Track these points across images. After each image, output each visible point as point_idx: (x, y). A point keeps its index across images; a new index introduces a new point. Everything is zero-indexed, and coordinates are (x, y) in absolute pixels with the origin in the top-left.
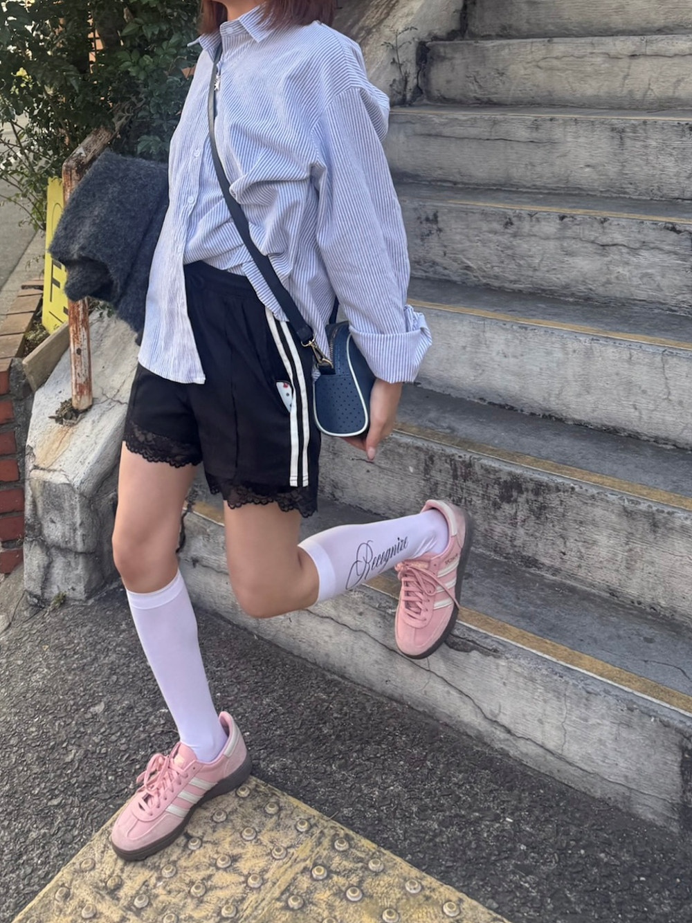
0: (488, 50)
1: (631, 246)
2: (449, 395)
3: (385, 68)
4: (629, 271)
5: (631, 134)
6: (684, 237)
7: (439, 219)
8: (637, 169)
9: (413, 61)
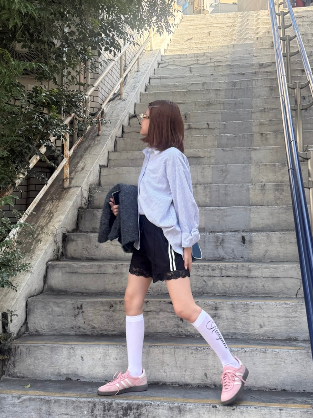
0: (92, 237)
1: (157, 311)
2: (93, 382)
3: (52, 244)
4: (156, 321)
7: (83, 307)
9: (61, 241)
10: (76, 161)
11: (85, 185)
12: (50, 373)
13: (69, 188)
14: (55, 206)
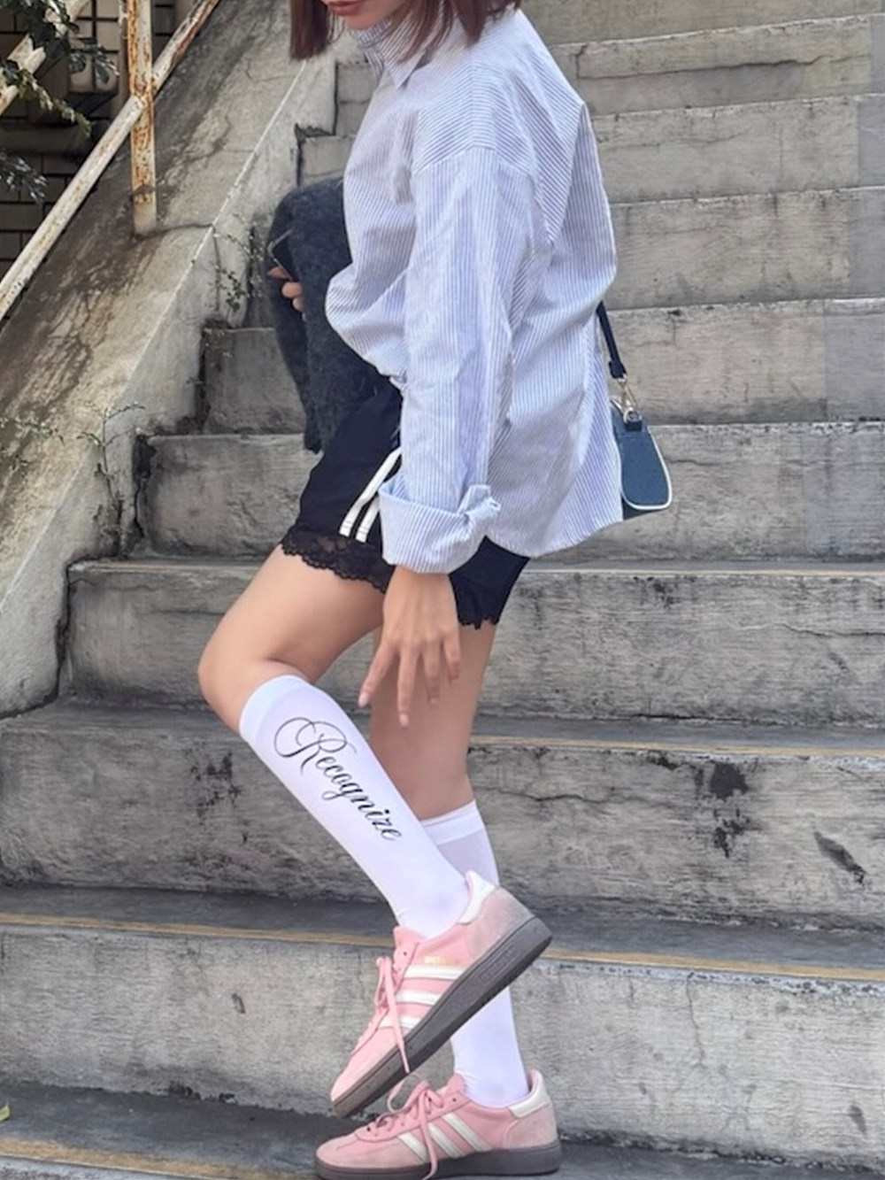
0: (266, 452)
1: (591, 798)
2: (292, 1110)
3: (86, 484)
4: (588, 845)
5: (554, 600)
6: (682, 775)
7: (234, 769)
8: (566, 663)
9: (129, 473)
10: (189, 114)
11: (231, 220)
12: (96, 1059)
13: (159, 233)
14: (95, 316)
